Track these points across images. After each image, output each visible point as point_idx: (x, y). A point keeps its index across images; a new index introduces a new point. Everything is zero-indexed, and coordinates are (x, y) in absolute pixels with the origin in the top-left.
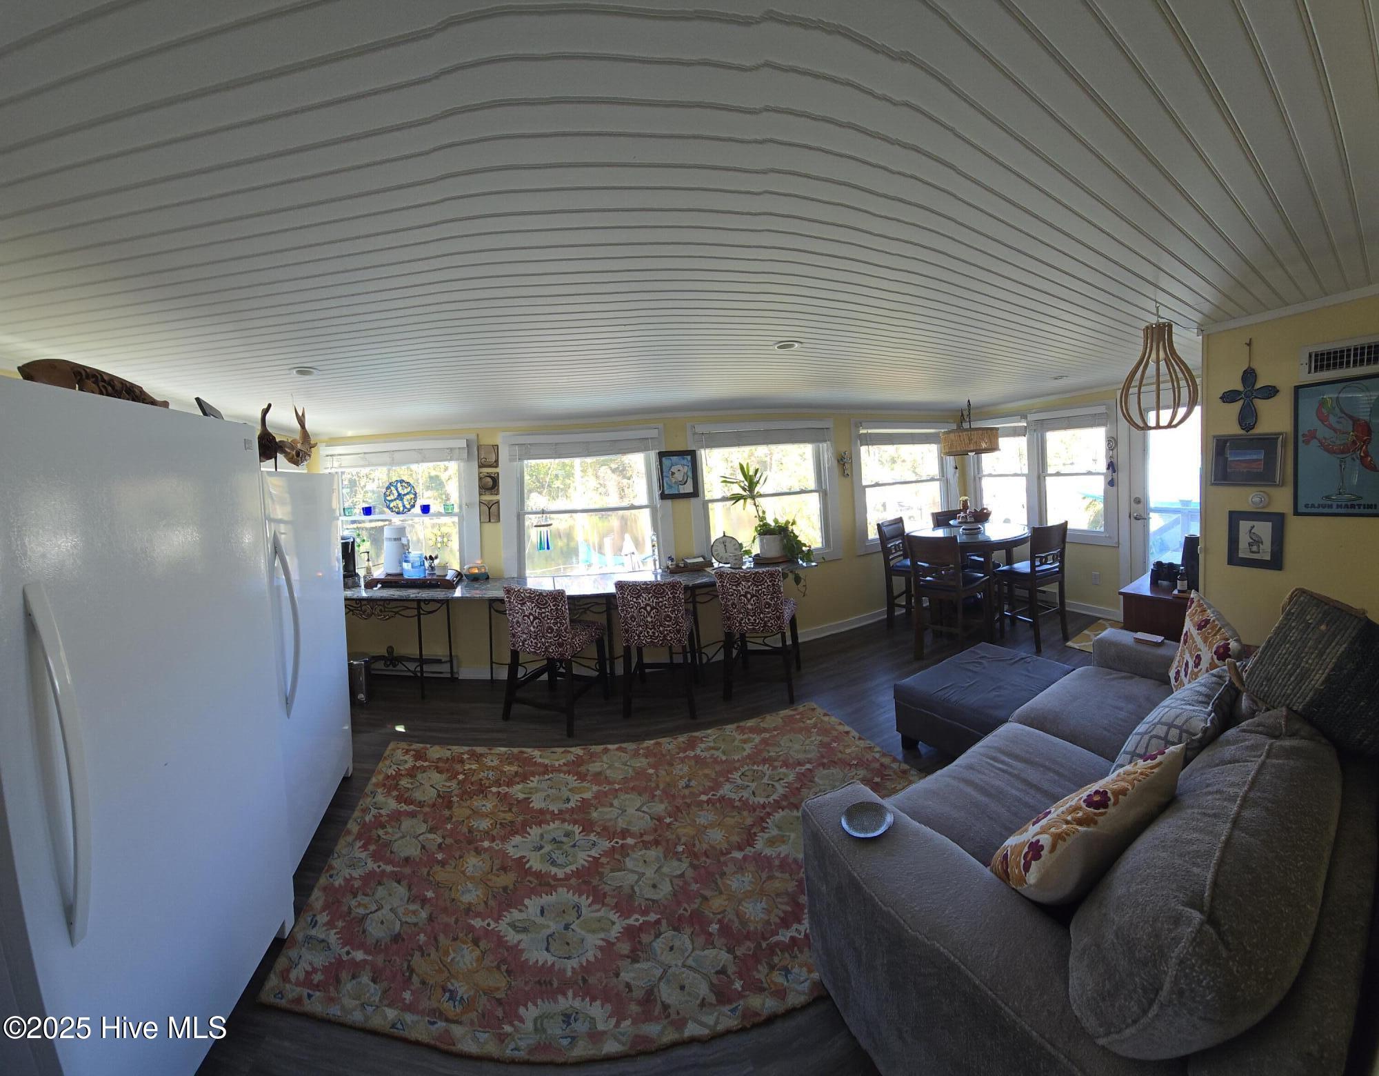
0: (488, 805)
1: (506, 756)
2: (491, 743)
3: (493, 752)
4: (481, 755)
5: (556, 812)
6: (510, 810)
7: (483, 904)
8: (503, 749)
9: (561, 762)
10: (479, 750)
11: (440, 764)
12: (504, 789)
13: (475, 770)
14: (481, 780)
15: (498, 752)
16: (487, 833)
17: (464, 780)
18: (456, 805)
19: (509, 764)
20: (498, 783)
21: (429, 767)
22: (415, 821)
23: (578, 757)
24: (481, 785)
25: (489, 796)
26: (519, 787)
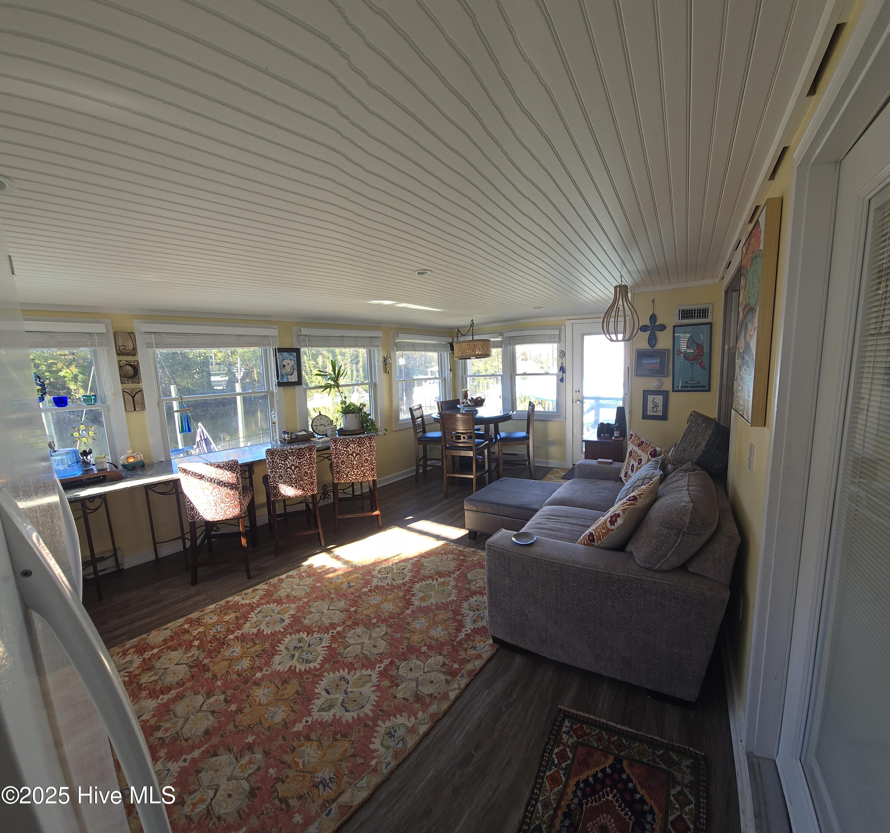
0: (237, 649)
1: (218, 610)
2: (200, 606)
3: (206, 612)
4: (198, 619)
5: (282, 630)
6: (255, 644)
7: (292, 713)
8: (213, 606)
9: (257, 598)
10: (194, 615)
11: (170, 644)
12: (238, 633)
13: (204, 632)
14: (214, 636)
15: (210, 610)
16: (253, 667)
17: (202, 643)
18: (211, 665)
19: (226, 614)
20: (231, 631)
21: (161, 651)
22: (186, 700)
23: (267, 590)
24: (217, 639)
25: (231, 643)
26: (248, 625)
